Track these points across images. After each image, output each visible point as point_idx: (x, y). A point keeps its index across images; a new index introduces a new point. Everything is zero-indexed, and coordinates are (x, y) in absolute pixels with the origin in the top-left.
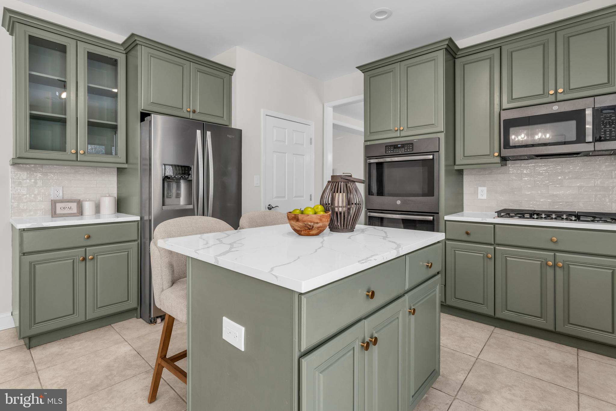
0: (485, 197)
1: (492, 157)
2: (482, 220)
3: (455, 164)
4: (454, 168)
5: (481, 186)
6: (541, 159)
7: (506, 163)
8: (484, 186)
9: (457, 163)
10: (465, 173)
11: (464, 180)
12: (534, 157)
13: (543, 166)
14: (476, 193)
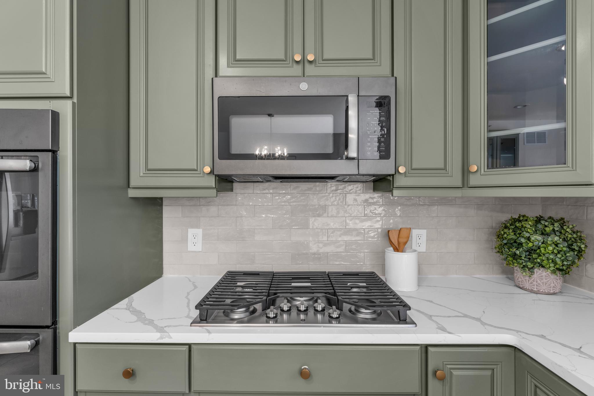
0: (199, 247)
1: (201, 175)
2: (161, 338)
3: (129, 187)
4: (127, 193)
5: (192, 227)
6: (281, 182)
7: (232, 186)
8: (197, 227)
9: (133, 183)
10: (164, 203)
11: (165, 215)
12: (271, 179)
13: (284, 193)
14: (184, 240)
